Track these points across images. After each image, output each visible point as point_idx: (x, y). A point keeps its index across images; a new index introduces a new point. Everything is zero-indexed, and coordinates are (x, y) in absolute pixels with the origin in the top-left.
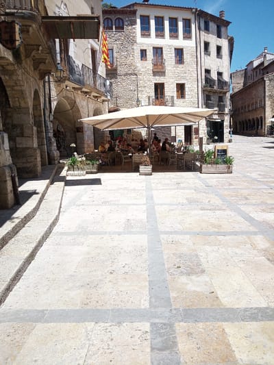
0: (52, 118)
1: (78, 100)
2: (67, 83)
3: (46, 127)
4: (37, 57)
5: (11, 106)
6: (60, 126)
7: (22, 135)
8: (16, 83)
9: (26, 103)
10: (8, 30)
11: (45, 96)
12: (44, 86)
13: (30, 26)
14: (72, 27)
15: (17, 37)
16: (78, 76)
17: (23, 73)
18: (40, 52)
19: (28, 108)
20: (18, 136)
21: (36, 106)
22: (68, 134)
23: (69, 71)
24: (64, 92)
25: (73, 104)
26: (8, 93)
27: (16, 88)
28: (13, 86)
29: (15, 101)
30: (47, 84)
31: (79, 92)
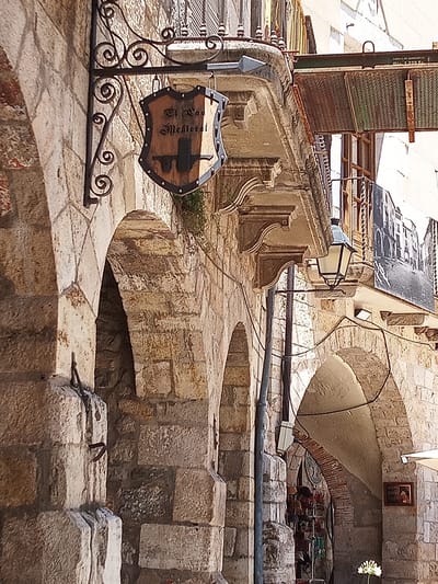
0: (287, 439)
1: (400, 367)
2: (363, 294)
3: (261, 476)
4: (256, 200)
5: (140, 392)
6: (313, 470)
7: (166, 516)
8: (169, 304)
9: (198, 381)
10: (175, 122)
11: (267, 350)
12: (269, 311)
13: (249, 94)
14: (409, 89)
15: (207, 145)
16: (409, 268)
17: (200, 267)
18: (271, 184)
19: (204, 403)
20: (149, 520)
21: (232, 391)
22: (347, 512)
23: (376, 248)
24: (347, 333)
25: (380, 380)
26: (136, 340)
27: (165, 323)
28: (158, 316)
29: (158, 373)
30: (279, 301)
31: (409, 331)
